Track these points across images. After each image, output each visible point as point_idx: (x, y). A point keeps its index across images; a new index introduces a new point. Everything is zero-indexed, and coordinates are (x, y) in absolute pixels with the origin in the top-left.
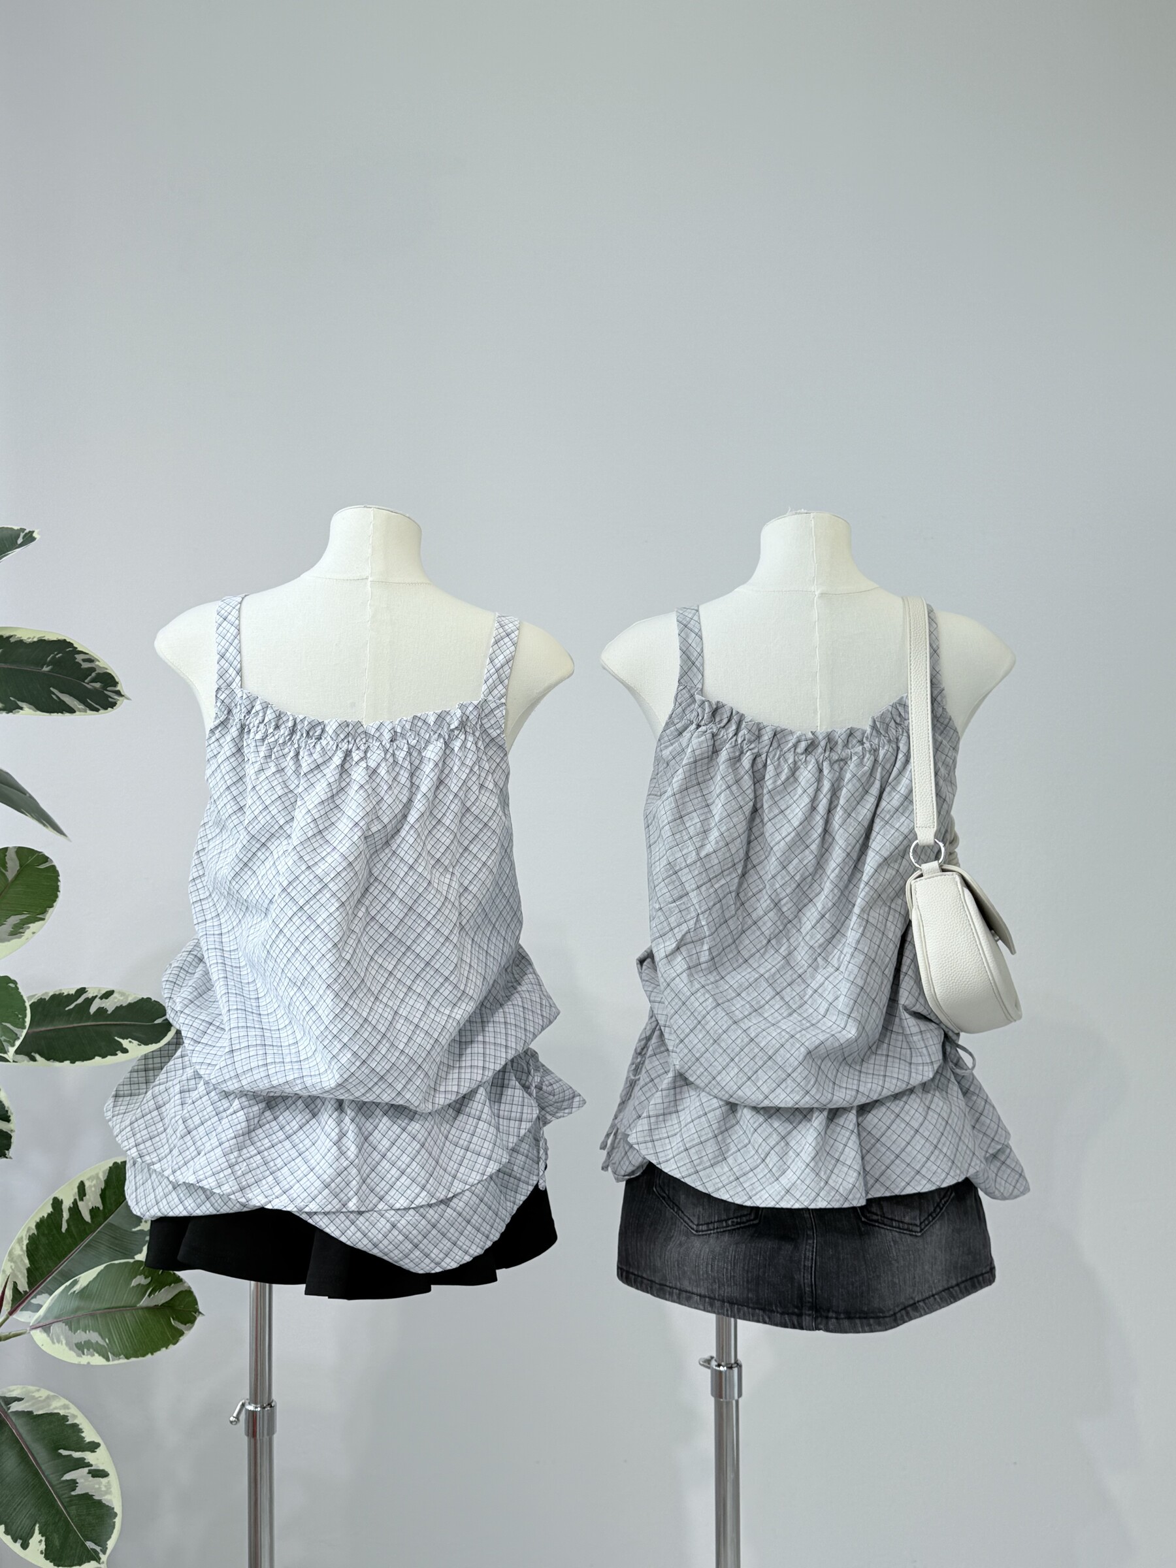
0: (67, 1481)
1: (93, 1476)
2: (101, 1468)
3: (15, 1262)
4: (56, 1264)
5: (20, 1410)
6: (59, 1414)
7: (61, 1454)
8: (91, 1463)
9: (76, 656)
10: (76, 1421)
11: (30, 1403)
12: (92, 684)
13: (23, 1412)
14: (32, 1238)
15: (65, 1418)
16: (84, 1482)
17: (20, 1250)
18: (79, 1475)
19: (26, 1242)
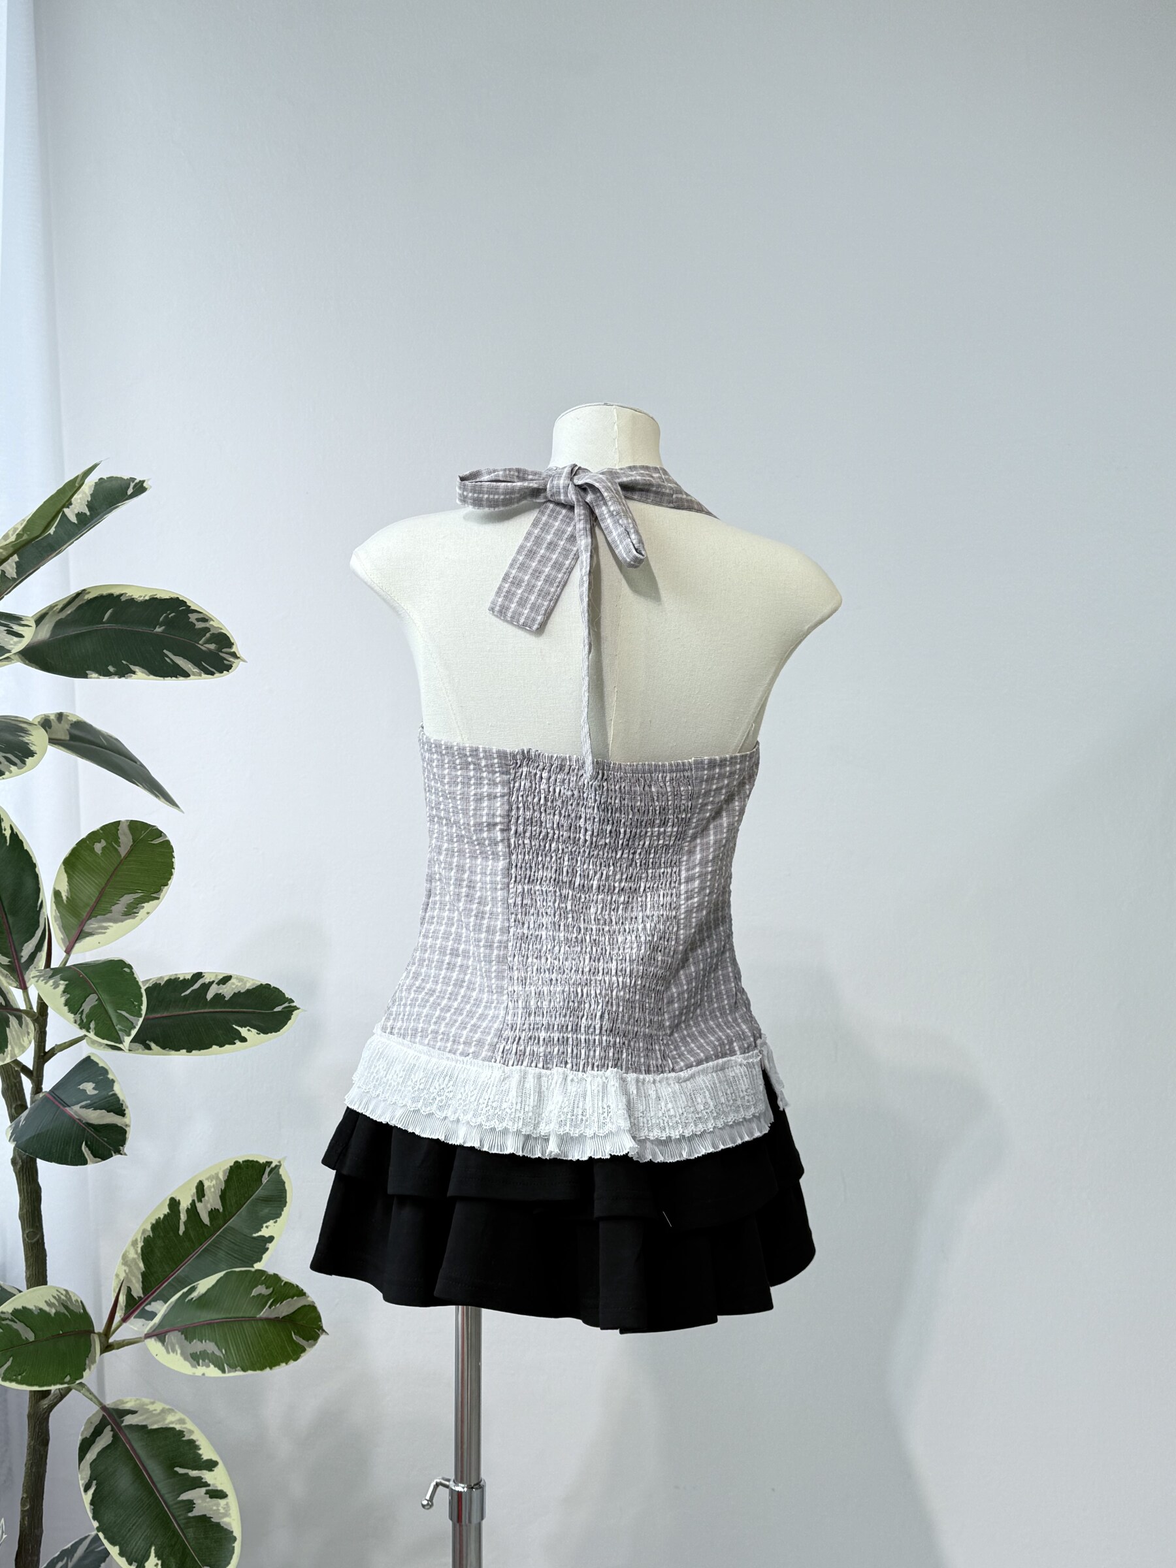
0: (184, 1501)
1: (211, 1497)
2: (219, 1488)
3: (129, 1266)
4: (173, 1270)
5: (135, 1423)
6: (173, 1429)
7: (177, 1472)
8: (209, 1482)
9: (190, 615)
10: (193, 1437)
11: (144, 1417)
12: (207, 646)
13: (137, 1426)
14: (147, 1241)
15: (183, 1432)
16: (203, 1504)
17: (134, 1254)
18: (196, 1495)
19: (140, 1244)
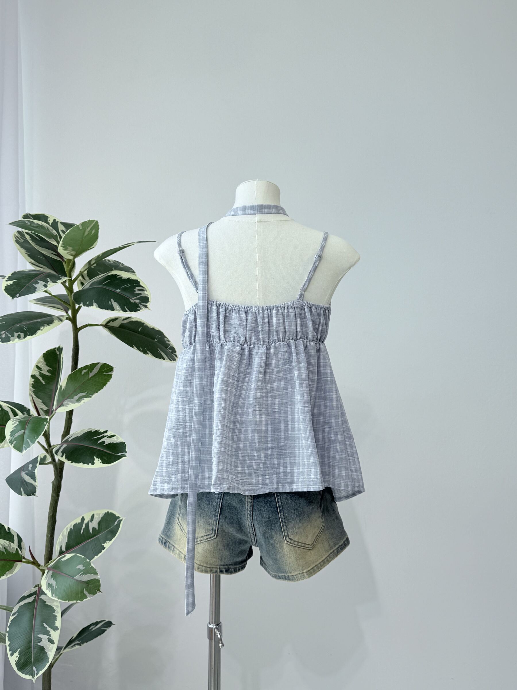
0: (39, 637)
1: (49, 641)
2: (53, 639)
3: (63, 537)
5: (43, 599)
6: (53, 608)
7: (43, 625)
8: (51, 635)
9: (136, 287)
10: (57, 615)
11: (47, 598)
12: (134, 300)
13: (43, 600)
14: (71, 530)
15: (54, 611)
16: (44, 642)
18: (44, 637)
19: (69, 531)
